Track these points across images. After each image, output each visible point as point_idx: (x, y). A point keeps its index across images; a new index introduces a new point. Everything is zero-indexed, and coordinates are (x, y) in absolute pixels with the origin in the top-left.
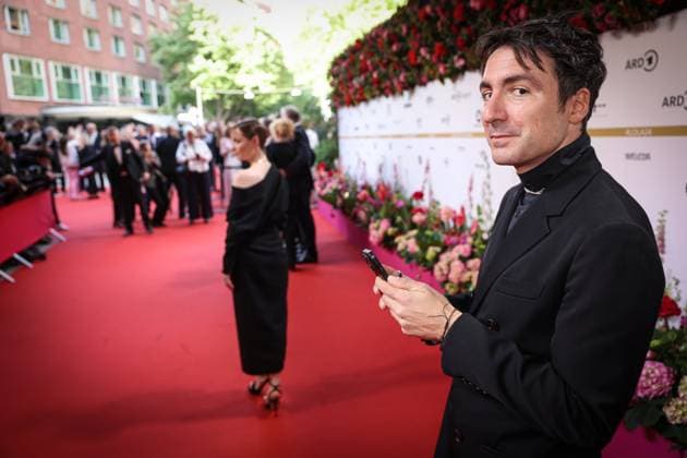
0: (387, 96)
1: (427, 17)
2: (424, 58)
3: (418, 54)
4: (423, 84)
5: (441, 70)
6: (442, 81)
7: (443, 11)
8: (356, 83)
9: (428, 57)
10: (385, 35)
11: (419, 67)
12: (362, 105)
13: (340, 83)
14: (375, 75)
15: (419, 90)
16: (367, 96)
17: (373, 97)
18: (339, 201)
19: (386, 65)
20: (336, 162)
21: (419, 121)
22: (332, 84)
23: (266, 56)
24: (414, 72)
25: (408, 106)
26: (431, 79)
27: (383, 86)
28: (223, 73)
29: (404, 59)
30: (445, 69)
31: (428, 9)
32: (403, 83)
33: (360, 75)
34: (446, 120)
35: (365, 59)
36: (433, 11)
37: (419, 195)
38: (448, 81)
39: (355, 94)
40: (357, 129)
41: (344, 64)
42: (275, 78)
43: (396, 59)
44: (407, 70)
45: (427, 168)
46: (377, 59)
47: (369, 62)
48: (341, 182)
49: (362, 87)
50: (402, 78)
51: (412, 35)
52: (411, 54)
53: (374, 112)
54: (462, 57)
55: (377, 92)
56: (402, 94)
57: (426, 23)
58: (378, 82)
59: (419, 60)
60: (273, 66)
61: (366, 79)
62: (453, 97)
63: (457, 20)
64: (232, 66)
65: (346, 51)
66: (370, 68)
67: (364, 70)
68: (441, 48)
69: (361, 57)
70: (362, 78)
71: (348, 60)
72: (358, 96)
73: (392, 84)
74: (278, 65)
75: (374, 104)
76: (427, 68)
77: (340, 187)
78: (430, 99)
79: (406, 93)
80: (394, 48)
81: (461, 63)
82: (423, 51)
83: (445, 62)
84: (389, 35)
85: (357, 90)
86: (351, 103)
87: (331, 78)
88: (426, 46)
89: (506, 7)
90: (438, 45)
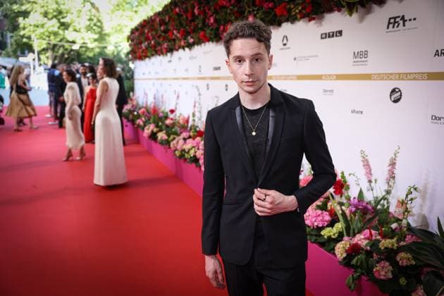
0: (160, 55)
1: (177, 14)
2: (176, 36)
3: (173, 34)
4: (177, 50)
5: (182, 43)
6: (184, 49)
7: (184, 12)
8: (144, 46)
9: (178, 35)
10: (158, 20)
11: (174, 40)
12: (147, 59)
13: (135, 45)
14: (153, 42)
15: (175, 53)
16: (149, 54)
17: (153, 55)
18: (131, 116)
19: (159, 37)
20: (131, 94)
21: (175, 70)
22: (130, 45)
23: (90, 20)
24: (173, 42)
25: (170, 61)
26: (180, 48)
27: (157, 49)
28: (56, 29)
29: (167, 35)
30: (185, 43)
31: (177, 10)
32: (166, 49)
33: (145, 41)
34: (187, 70)
35: (148, 32)
36: (180, 11)
37: (172, 111)
38: (187, 49)
39: (142, 52)
40: (144, 74)
41: (137, 34)
42: (96, 36)
43: (163, 34)
44: (169, 41)
45: (178, 97)
46: (154, 33)
47: (150, 35)
48: (133, 106)
49: (147, 49)
50: (165, 46)
51: (171, 23)
52: (170, 33)
53: (153, 64)
54: (192, 37)
55: (154, 53)
56: (166, 55)
57: (176, 17)
58: (155, 46)
59: (174, 37)
60: (95, 27)
61: (148, 44)
62: (190, 58)
63: (190, 19)
64: (63, 24)
65: (138, 25)
66: (151, 38)
67: (147, 39)
68: (184, 31)
69: (146, 31)
70: (146, 43)
71: (139, 31)
72: (144, 54)
73: (161, 49)
74: (99, 27)
75: (153, 59)
76: (177, 41)
77: (132, 109)
78: (180, 59)
79: (169, 54)
80: (162, 28)
81: (191, 41)
82: (175, 32)
83: (185, 39)
84: (160, 20)
85: (143, 50)
86: (141, 58)
87: (130, 42)
88: (176, 29)
89: (208, 16)
90: (182, 29)
